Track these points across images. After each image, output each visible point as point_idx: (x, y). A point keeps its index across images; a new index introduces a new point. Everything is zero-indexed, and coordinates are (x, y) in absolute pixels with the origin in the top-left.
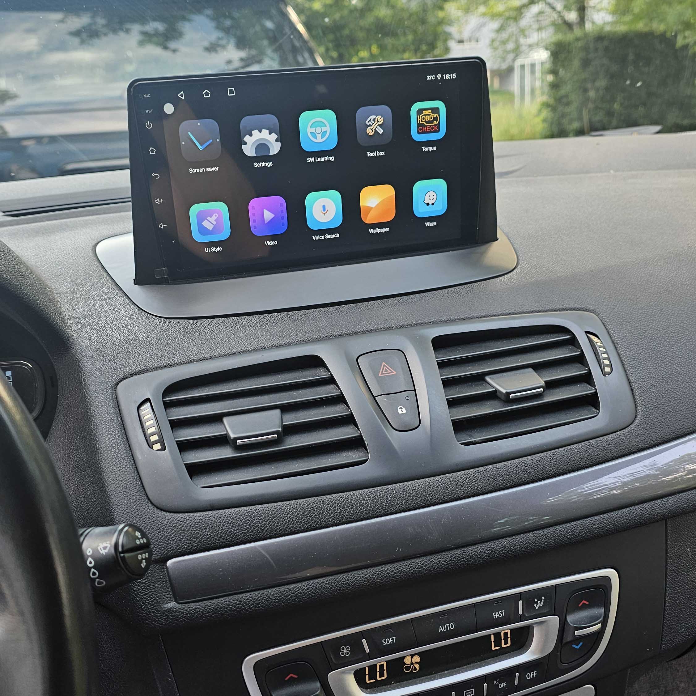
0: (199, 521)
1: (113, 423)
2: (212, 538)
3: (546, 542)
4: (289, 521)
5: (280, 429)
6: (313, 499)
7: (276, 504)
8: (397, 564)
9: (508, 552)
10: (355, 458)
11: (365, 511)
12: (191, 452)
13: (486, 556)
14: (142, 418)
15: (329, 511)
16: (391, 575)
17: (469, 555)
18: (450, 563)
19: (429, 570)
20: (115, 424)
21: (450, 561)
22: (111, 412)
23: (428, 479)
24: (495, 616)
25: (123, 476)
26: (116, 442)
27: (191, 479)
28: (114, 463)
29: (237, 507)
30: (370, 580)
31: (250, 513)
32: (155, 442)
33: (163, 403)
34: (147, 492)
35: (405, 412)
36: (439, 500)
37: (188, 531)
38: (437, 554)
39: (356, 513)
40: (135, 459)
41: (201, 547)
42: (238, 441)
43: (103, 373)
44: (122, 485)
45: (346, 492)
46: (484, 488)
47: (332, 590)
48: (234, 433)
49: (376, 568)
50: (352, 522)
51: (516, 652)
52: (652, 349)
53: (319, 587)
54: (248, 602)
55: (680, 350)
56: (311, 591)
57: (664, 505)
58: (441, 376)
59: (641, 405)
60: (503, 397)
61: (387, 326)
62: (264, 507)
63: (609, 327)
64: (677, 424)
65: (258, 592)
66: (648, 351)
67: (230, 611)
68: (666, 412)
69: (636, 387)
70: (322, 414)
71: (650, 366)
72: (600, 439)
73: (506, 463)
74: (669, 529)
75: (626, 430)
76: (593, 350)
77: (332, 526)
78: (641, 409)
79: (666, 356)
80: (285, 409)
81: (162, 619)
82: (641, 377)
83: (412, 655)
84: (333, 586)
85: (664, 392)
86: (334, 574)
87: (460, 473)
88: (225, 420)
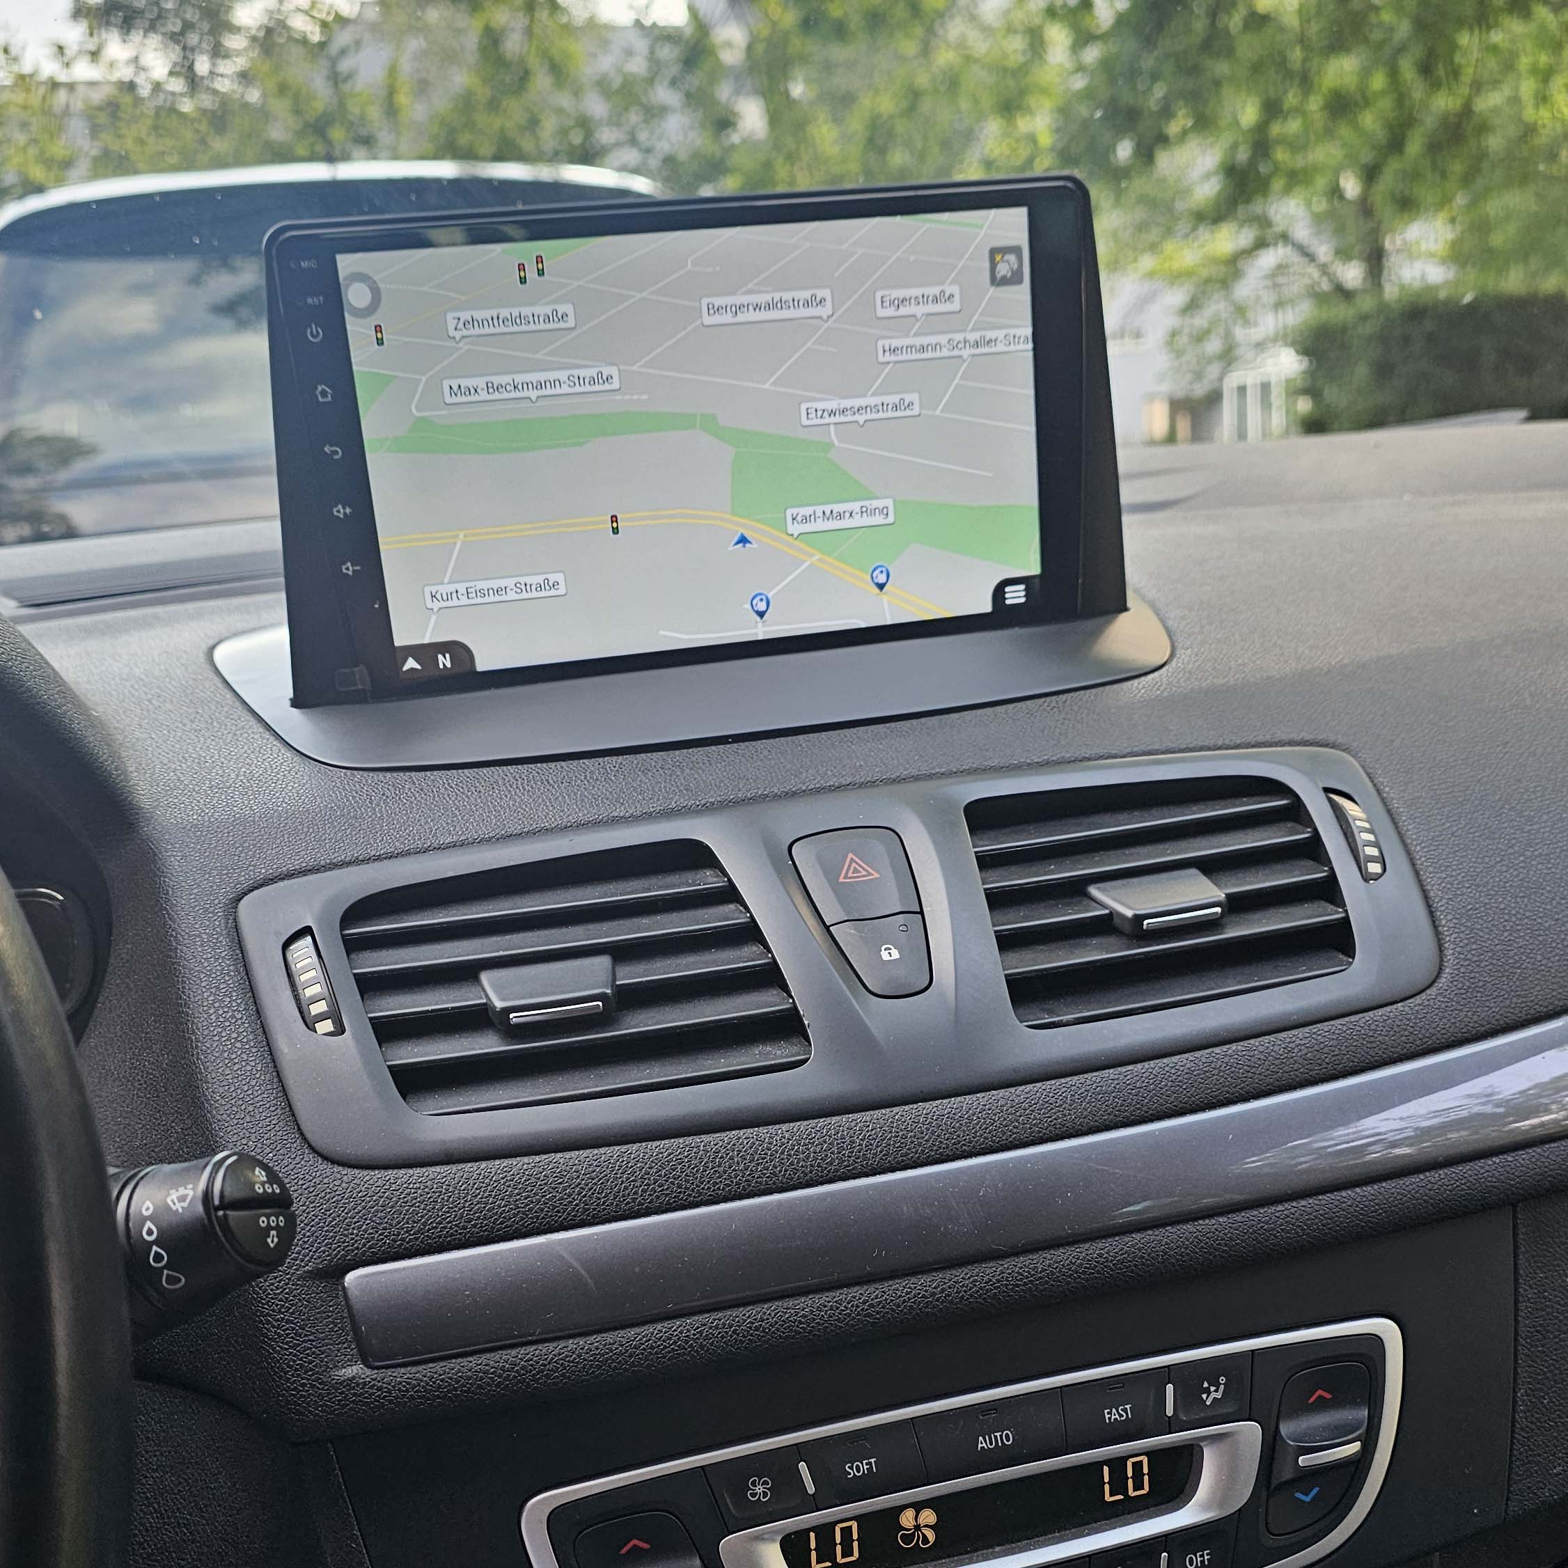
0: (418, 1185)
1: (227, 978)
2: (448, 1223)
3: (1226, 1245)
4: (626, 1188)
5: (609, 991)
6: (681, 1140)
7: (596, 1151)
8: (876, 1286)
9: (1135, 1265)
10: (782, 1057)
11: (802, 1166)
12: (405, 1044)
13: (1084, 1273)
14: (293, 967)
15: (719, 1166)
16: (862, 1310)
17: (1044, 1270)
18: (999, 1287)
19: (951, 1302)
20: (232, 980)
21: (998, 1281)
22: (223, 955)
23: (948, 1100)
24: (1110, 1418)
25: (246, 1088)
26: (233, 1017)
27: (404, 1099)
28: (227, 1061)
29: (506, 1157)
30: (814, 1320)
31: (537, 1169)
32: (322, 1017)
33: (343, 940)
34: (300, 1122)
35: (898, 956)
36: (974, 1147)
37: (392, 1207)
38: (969, 1267)
39: (780, 1172)
40: (277, 1054)
41: (422, 1242)
42: (511, 1016)
43: (207, 876)
44: (243, 1107)
45: (758, 1127)
46: (1078, 1122)
47: (725, 1343)
48: (503, 1000)
49: (827, 1294)
50: (771, 1193)
51: (1163, 1506)
52: (1480, 825)
53: (694, 1335)
54: (532, 1365)
55: (1547, 829)
56: (675, 1342)
57: (1508, 1169)
58: (983, 884)
59: (1452, 946)
60: (1127, 928)
61: (862, 780)
62: (567, 1157)
63: (1381, 779)
64: (1538, 988)
65: (555, 1344)
66: (1472, 831)
67: (489, 1385)
68: (1511, 961)
69: (1443, 908)
70: (707, 965)
71: (1475, 862)
72: (1353, 1018)
73: (1130, 1067)
74: (1522, 1229)
75: (1418, 1000)
76: (1341, 826)
77: (726, 1199)
78: (1453, 954)
79: (1513, 842)
80: (621, 953)
81: (333, 1403)
82: (1452, 884)
83: (918, 1506)
84: (726, 1332)
85: (1506, 917)
86: (730, 1307)
87: (1023, 1088)
88: (484, 976)
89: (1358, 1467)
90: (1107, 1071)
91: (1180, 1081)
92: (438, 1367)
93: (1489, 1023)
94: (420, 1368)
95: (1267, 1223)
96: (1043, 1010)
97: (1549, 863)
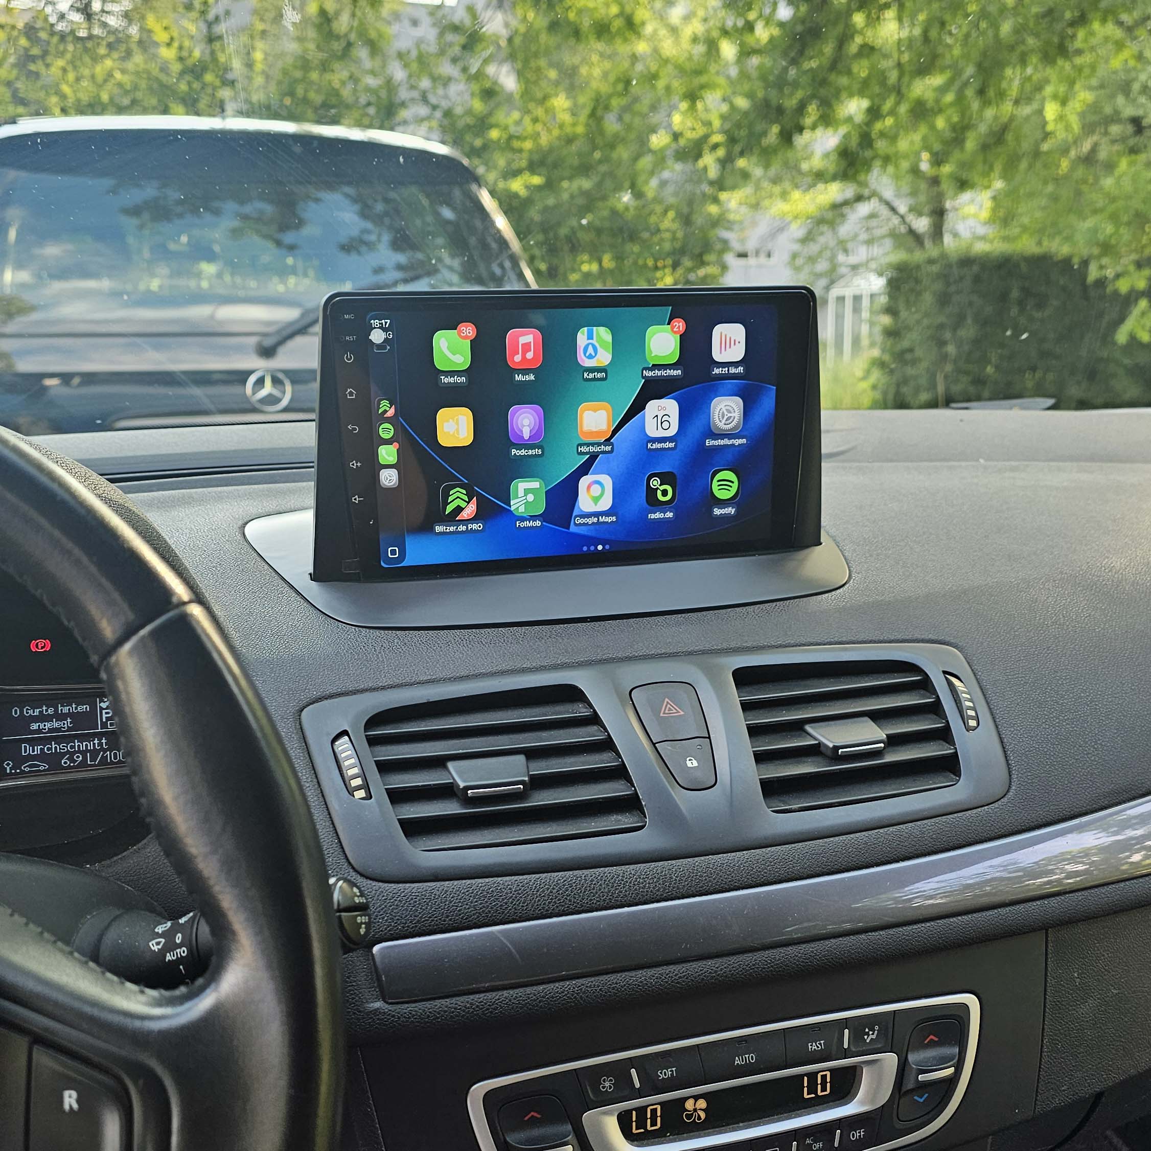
0: (417, 894)
2: (435, 918)
3: (884, 948)
4: (539, 900)
5: (526, 779)
6: (571, 873)
7: (521, 877)
8: (683, 965)
9: (832, 959)
10: (626, 823)
11: (642, 892)
13: (803, 962)
14: (339, 755)
15: (593, 889)
16: (675, 979)
17: (779, 959)
18: (754, 969)
19: (726, 976)
21: (754, 965)
23: (726, 855)
24: (812, 1048)
27: (407, 839)
29: (469, 878)
30: (647, 984)
31: (487, 887)
32: (358, 788)
33: (366, 738)
34: (346, 852)
35: (697, 765)
36: (741, 884)
37: (402, 906)
38: (737, 956)
39: (629, 894)
40: (331, 809)
41: (420, 928)
42: (469, 792)
43: (280, 694)
45: (616, 866)
46: (801, 871)
47: (595, 996)
48: (464, 781)
49: (654, 969)
50: (623, 907)
51: (838, 1102)
52: (1034, 699)
53: (577, 990)
54: (482, 1005)
55: (1073, 702)
56: (566, 995)
57: (1045, 908)
58: (745, 720)
59: (1016, 773)
60: (829, 753)
61: (671, 651)
62: (504, 880)
63: (976, 666)
64: (1065, 801)
65: (496, 993)
66: (1029, 702)
67: (457, 1016)
68: (1050, 784)
69: (1011, 749)
70: (583, 764)
71: (1030, 722)
72: (959, 815)
73: (832, 839)
74: (1050, 944)
75: (996, 805)
76: (953, 696)
77: (597, 910)
78: (1017, 778)
79: (1053, 710)
80: (532, 754)
81: (366, 1023)
82: (1017, 735)
83: (696, 1098)
84: (596, 990)
85: (1048, 757)
86: (598, 975)
87: (769, 849)
88: (450, 765)
89: (952, 1082)
90: (818, 841)
91: (860, 849)
92: (428, 1004)
93: (1036, 821)
94: (417, 1004)
95: (907, 935)
96: (780, 801)
97: (1073, 724)
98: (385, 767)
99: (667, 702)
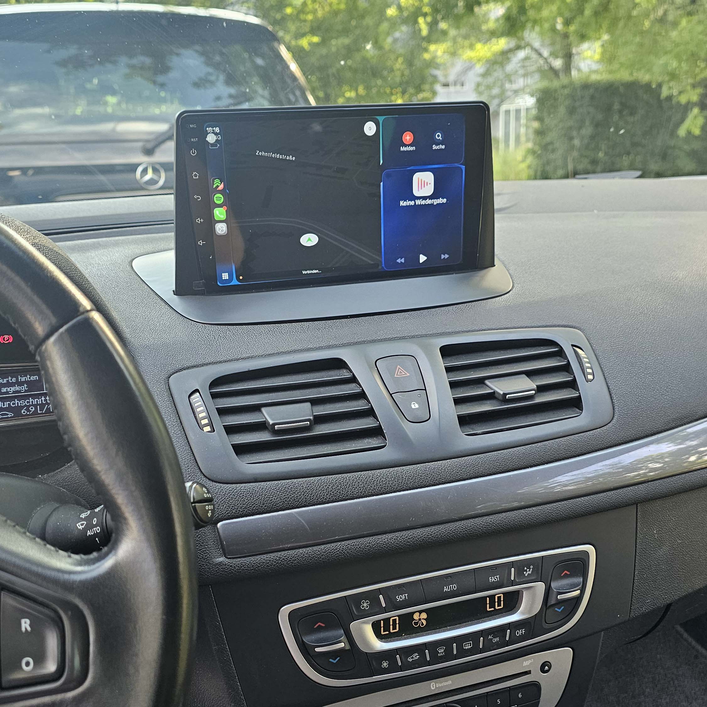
0: (244, 490)
1: (168, 409)
2: (256, 505)
3: (535, 518)
4: (321, 493)
5: (312, 418)
6: (340, 475)
7: (309, 479)
8: (411, 531)
9: (503, 525)
10: (374, 444)
11: (384, 486)
12: (235, 435)
13: (485, 527)
14: (193, 405)
15: (354, 485)
16: (406, 540)
17: (470, 526)
18: (455, 532)
19: (438, 537)
21: (455, 530)
22: (166, 399)
23: (437, 462)
24: (491, 581)
26: (172, 424)
27: (237, 456)
29: (276, 480)
30: (388, 543)
31: (288, 485)
32: (206, 425)
33: (210, 394)
34: (199, 466)
35: (418, 407)
36: (446, 480)
37: (235, 498)
38: (444, 525)
39: (377, 488)
40: (189, 439)
41: (246, 512)
42: (276, 427)
43: (156, 367)
45: (368, 471)
46: (484, 471)
47: (356, 551)
48: (273, 420)
49: (393, 534)
50: (373, 496)
51: (508, 613)
52: (628, 361)
53: (345, 548)
54: (286, 558)
55: (653, 363)
56: (338, 551)
57: (636, 491)
58: (448, 379)
59: (618, 408)
60: (501, 398)
61: (401, 336)
62: (299, 481)
63: (592, 342)
64: (648, 424)
65: (295, 551)
66: (625, 363)
67: (271, 565)
68: (639, 414)
69: (614, 393)
70: (347, 408)
71: (626, 375)
72: (582, 434)
73: (502, 451)
74: (639, 513)
75: (605, 428)
76: (578, 360)
77: (357, 498)
78: (618, 411)
79: (640, 368)
80: (314, 402)
81: (214, 571)
82: (618, 384)
84: (357, 547)
85: (637, 397)
86: (358, 538)
87: (464, 458)
88: (263, 410)
89: (578, 599)
90: (494, 452)
91: (520, 457)
92: (252, 558)
93: (630, 437)
94: (246, 559)
95: (550, 510)
96: (470, 429)
97: (653, 376)
98: (222, 412)
99: (399, 368)
